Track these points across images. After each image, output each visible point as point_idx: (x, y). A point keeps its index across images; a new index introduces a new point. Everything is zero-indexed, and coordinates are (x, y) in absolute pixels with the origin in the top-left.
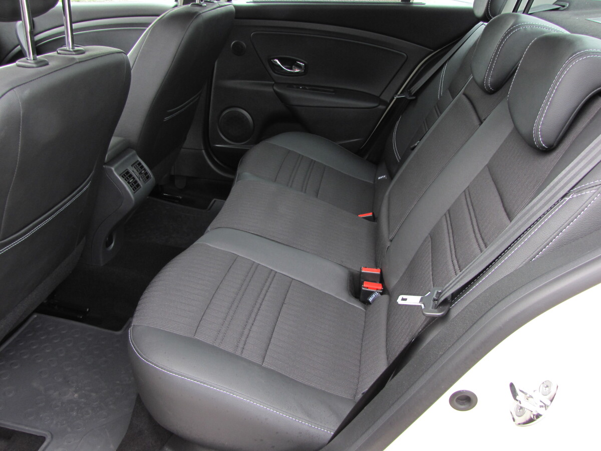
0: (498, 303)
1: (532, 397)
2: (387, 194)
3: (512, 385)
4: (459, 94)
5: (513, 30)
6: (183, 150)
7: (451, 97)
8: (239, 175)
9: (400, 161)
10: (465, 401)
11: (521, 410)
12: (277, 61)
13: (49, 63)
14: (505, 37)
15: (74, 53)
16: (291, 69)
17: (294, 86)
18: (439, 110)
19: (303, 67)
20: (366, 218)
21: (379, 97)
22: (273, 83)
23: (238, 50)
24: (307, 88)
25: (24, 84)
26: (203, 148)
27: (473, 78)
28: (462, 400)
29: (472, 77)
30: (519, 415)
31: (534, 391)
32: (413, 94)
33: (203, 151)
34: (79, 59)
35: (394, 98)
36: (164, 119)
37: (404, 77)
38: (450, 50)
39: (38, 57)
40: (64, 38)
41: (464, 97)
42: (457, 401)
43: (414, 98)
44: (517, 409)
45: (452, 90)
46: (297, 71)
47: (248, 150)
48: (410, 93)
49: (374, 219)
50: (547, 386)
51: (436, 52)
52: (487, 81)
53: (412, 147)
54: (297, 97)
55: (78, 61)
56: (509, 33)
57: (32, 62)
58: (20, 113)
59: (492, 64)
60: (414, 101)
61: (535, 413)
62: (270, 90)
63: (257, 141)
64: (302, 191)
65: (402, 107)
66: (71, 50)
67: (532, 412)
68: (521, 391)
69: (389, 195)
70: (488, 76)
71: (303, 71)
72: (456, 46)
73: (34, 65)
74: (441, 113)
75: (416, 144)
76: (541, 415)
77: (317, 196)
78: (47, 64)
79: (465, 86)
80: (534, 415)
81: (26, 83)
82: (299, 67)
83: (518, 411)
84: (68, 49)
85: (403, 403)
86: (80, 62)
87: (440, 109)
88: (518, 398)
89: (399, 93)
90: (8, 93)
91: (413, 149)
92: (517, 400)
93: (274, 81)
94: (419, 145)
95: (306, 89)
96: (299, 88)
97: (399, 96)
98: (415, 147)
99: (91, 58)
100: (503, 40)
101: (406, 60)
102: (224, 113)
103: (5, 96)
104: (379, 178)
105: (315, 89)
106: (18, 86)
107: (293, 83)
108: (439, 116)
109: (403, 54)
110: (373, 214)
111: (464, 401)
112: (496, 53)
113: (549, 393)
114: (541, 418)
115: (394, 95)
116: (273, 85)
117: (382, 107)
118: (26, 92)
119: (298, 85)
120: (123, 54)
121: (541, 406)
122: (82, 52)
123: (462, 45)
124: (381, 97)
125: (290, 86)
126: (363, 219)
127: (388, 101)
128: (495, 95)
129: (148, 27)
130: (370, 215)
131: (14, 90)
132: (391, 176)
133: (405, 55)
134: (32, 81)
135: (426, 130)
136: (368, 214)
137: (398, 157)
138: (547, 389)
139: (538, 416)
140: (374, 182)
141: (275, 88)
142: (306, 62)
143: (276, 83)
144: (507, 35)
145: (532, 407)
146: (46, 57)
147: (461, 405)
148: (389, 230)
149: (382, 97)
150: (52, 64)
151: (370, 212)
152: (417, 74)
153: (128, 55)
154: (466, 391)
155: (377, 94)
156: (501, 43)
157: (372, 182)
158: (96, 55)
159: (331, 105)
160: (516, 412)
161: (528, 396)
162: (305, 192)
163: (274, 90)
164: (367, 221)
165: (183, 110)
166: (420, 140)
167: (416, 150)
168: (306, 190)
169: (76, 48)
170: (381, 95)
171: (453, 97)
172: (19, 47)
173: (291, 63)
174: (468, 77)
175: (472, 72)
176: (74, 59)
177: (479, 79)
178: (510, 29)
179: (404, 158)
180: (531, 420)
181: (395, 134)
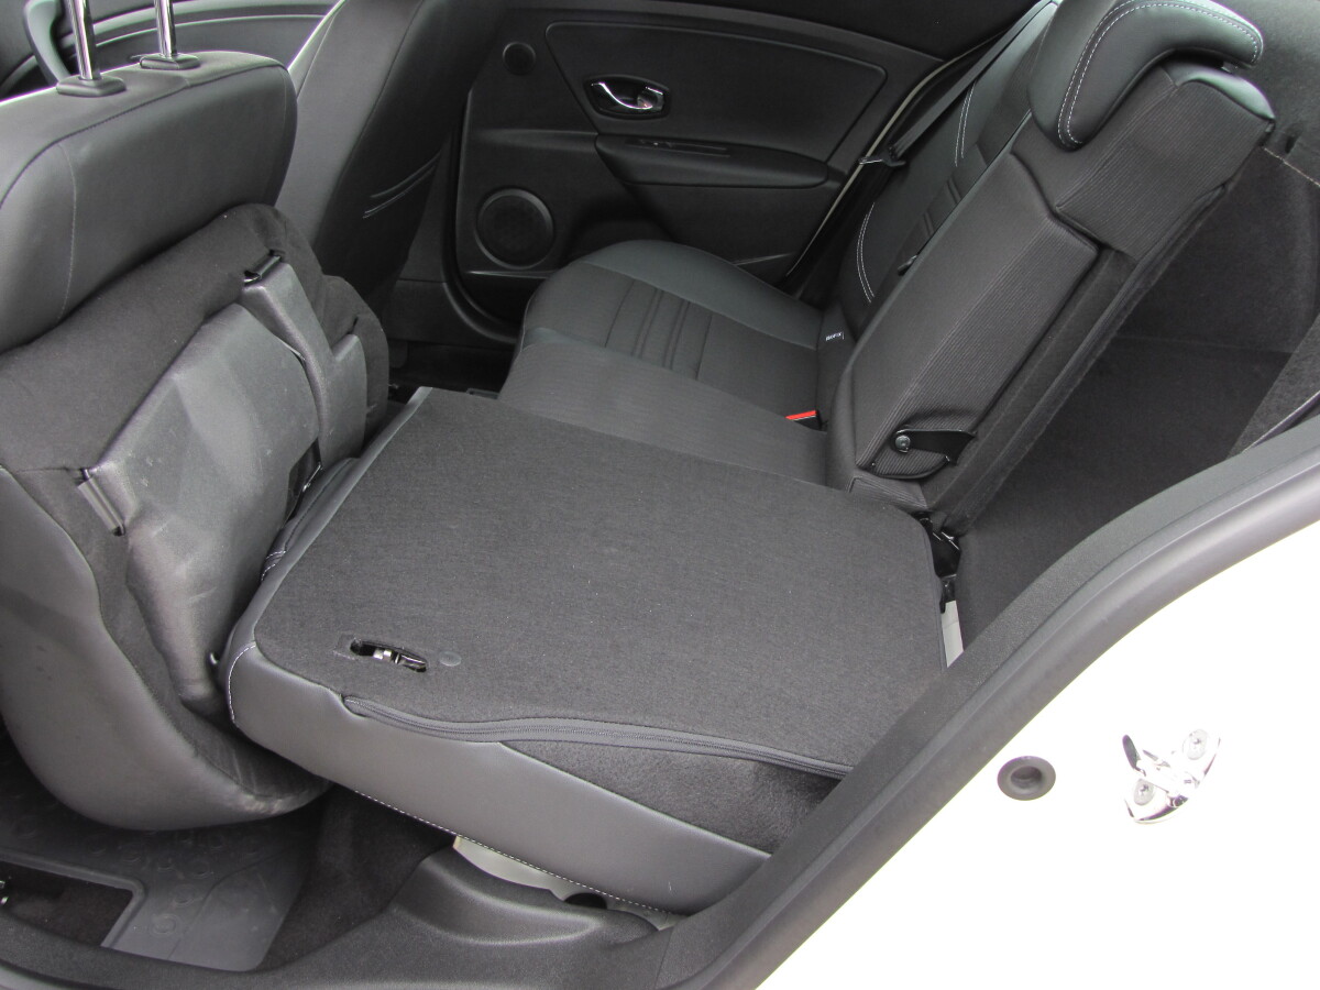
0: (1096, 574)
1: (1168, 765)
2: (848, 369)
3: (1127, 741)
4: (1002, 153)
5: (1118, 13)
6: (399, 283)
7: (981, 159)
8: (527, 332)
9: (873, 299)
10: (1030, 778)
11: (1145, 793)
12: (603, 85)
13: (128, 88)
14: (1102, 28)
15: (177, 66)
16: (634, 103)
17: (642, 141)
18: (957, 189)
19: (660, 99)
20: (804, 423)
21: (825, 163)
22: (596, 134)
23: (519, 62)
24: (669, 144)
25: (80, 131)
26: (443, 277)
27: (1033, 117)
28: (1024, 777)
29: (1030, 115)
30: (1141, 801)
31: (1173, 753)
32: (900, 154)
33: (445, 285)
34: (190, 79)
35: (857, 165)
36: (365, 215)
37: (878, 118)
38: (978, 59)
39: (102, 74)
40: (155, 33)
41: (1012, 160)
42: (1013, 780)
43: (902, 163)
44: (1137, 789)
45: (986, 147)
46: (647, 107)
47: (541, 281)
48: (893, 153)
49: (819, 424)
50: (1199, 742)
51: (948, 64)
52: (1064, 123)
53: (903, 266)
54: (648, 164)
55: (188, 83)
56: (1111, 18)
57: (92, 83)
58: (72, 194)
59: (1074, 86)
60: (903, 170)
61: (1175, 795)
62: (589, 149)
63: (564, 260)
64: (663, 366)
65: (876, 183)
66: (170, 58)
67: (1167, 792)
68: (1146, 753)
69: (853, 372)
70: (1066, 112)
71: (660, 108)
72: (992, 50)
73: (97, 92)
74: (962, 197)
75: (909, 263)
76: (1185, 799)
77: (696, 377)
78: (123, 90)
79: (1015, 136)
80: (1172, 800)
81: (83, 130)
82: (651, 98)
83: (1140, 793)
84: (163, 57)
85: (902, 786)
86: (192, 86)
87: (959, 186)
88: (1139, 764)
89: (869, 154)
90: (48, 151)
91: (903, 273)
92: (1138, 770)
93: (595, 128)
94: (917, 263)
95: (667, 147)
96: (652, 145)
97: (869, 159)
98: (908, 268)
99: (216, 77)
100: (1098, 34)
101: (883, 84)
102: (490, 201)
103: (40, 158)
104: (828, 338)
105: (686, 147)
106: (67, 136)
107: (637, 133)
108: (957, 204)
109: (875, 67)
110: (818, 413)
111: (1028, 780)
112: (1083, 64)
113: (1203, 754)
114: (1185, 805)
115: (856, 157)
116: (594, 140)
117: (832, 185)
118: (84, 150)
119: (649, 140)
120: (280, 69)
121: (1188, 782)
122: (195, 65)
123: (1003, 50)
124: (829, 163)
125: (632, 140)
126: (798, 425)
127: (846, 172)
128: (1082, 152)
129: (325, 14)
130: (812, 415)
131: (60, 144)
132: (855, 334)
133: (880, 69)
134: (95, 126)
135: (929, 232)
136: (807, 414)
137: (869, 293)
138: (1198, 746)
139: (1180, 801)
140: (817, 346)
141: (600, 146)
142: (666, 88)
143: (599, 134)
144: (1106, 22)
145: (1167, 783)
146: (118, 74)
147: (1022, 787)
148: (855, 445)
149: (833, 164)
150: (134, 90)
151: (811, 409)
152: (909, 112)
153: (289, 69)
154: (1032, 757)
155: (823, 158)
156: (1094, 40)
157: (812, 347)
158: (224, 71)
159: (723, 182)
160: (1136, 796)
161: (1159, 762)
162: (671, 368)
163: (597, 150)
164: (807, 429)
165: (403, 193)
166: (919, 253)
167: (910, 274)
168: (672, 362)
169: (182, 56)
170: (829, 159)
171: (988, 161)
172: (33, 59)
173: (634, 90)
174: (1020, 117)
175: (1030, 105)
176: (179, 79)
177: (1046, 119)
178: (1112, 9)
179: (883, 293)
180: (1168, 810)
181: (860, 243)
